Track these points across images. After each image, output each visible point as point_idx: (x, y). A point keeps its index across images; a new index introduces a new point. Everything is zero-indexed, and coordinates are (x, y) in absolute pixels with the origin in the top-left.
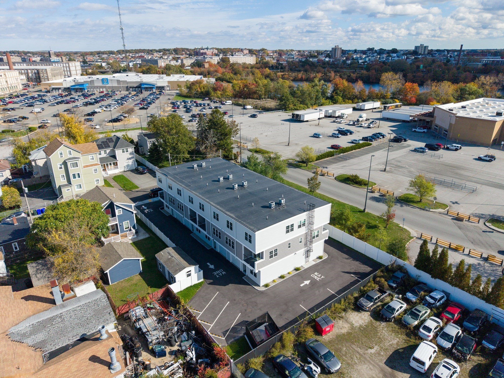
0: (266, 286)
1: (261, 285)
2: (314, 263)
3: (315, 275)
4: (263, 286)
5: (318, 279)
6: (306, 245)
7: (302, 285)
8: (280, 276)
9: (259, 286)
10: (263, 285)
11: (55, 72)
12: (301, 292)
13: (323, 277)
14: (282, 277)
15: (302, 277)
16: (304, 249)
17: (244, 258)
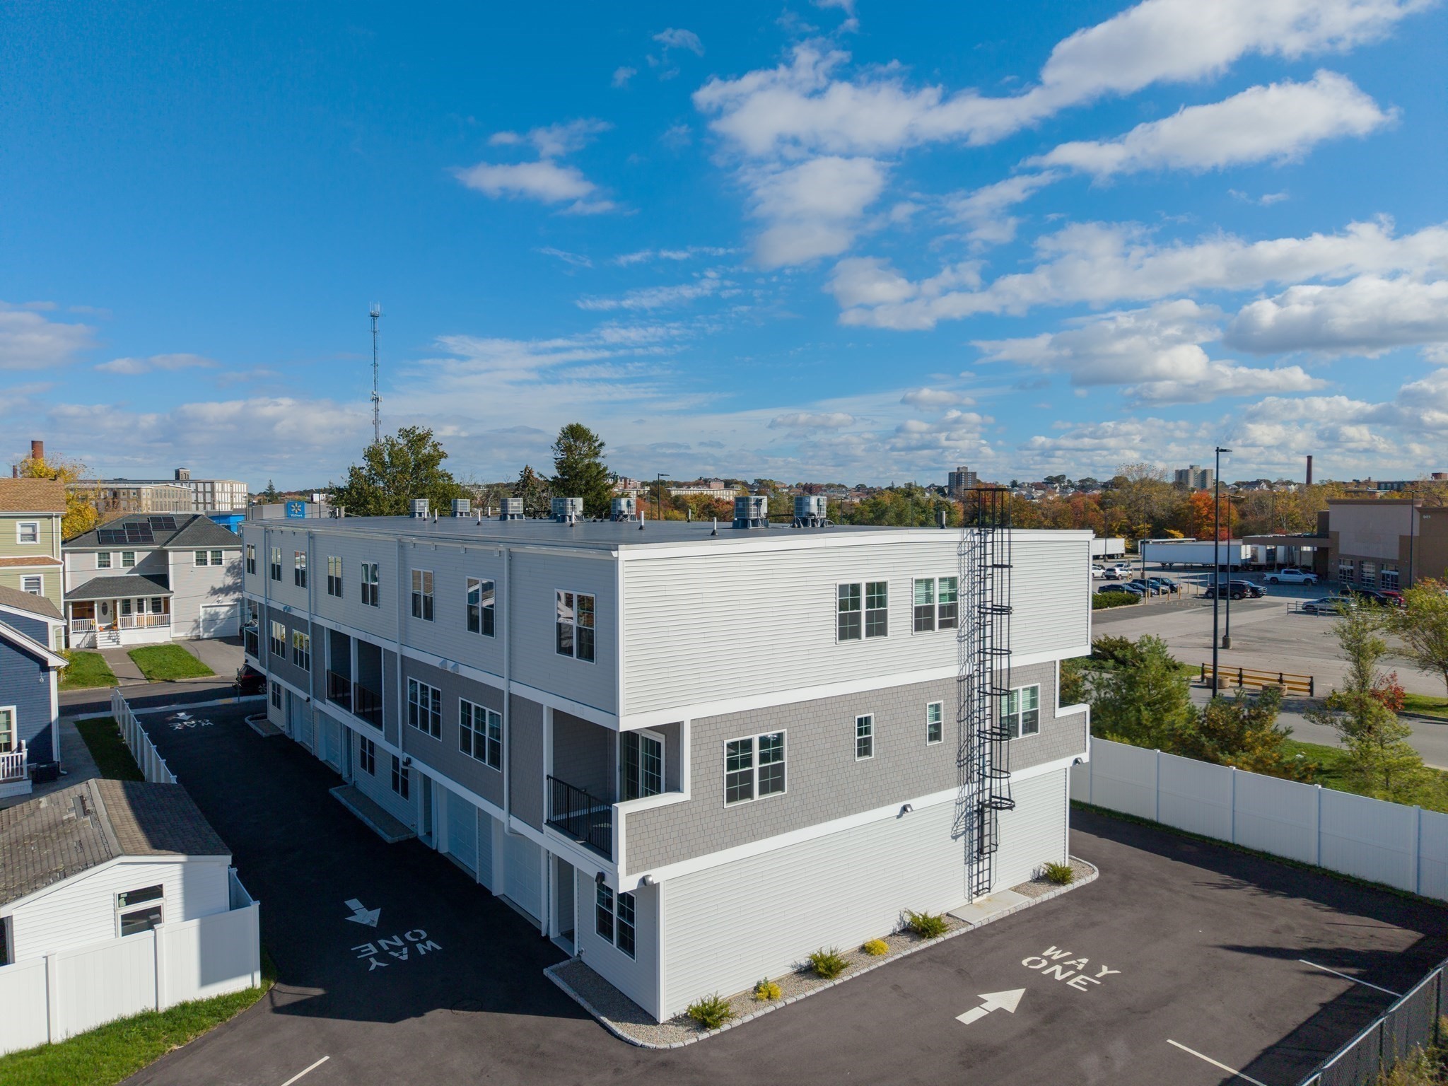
0: (703, 1017)
1: (664, 1016)
2: (1024, 902)
3: (1052, 963)
4: (677, 1021)
5: (1078, 982)
6: (965, 760)
7: (969, 1017)
8: (804, 962)
9: (650, 1019)
10: (681, 1010)
11: (167, 500)
12: (968, 1065)
13: (1105, 970)
14: (820, 968)
15: (960, 971)
16: (953, 794)
17: (556, 810)
